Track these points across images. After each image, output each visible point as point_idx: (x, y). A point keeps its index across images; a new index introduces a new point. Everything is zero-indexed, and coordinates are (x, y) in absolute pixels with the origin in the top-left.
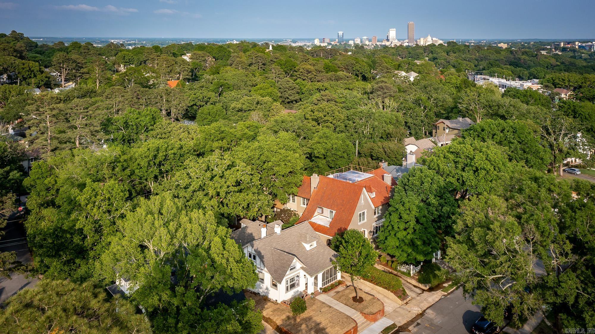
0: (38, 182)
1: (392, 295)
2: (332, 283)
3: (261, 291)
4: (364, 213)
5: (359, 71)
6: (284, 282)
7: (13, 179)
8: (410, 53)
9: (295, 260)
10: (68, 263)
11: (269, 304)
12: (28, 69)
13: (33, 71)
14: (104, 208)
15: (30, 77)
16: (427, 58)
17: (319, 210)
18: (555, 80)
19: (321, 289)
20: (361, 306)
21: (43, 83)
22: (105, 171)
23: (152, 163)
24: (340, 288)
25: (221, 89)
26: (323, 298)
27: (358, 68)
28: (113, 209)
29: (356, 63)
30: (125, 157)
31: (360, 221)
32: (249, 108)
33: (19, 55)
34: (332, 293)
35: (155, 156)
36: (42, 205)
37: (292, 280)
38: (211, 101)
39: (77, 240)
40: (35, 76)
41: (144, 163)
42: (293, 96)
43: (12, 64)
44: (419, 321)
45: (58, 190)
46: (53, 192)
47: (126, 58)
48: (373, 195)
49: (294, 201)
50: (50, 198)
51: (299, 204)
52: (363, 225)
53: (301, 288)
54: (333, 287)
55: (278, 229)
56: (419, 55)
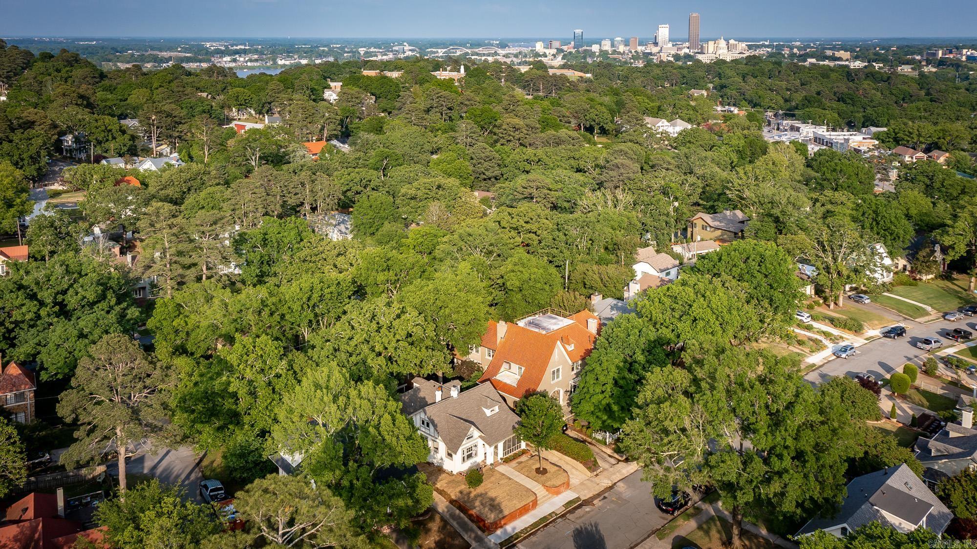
0: (165, 323)
1: (580, 466)
2: (514, 452)
3: (435, 461)
4: (558, 370)
5: (594, 121)
6: (460, 451)
7: (132, 319)
8: (684, 77)
9: (473, 428)
10: (220, 429)
11: (443, 476)
12: (103, 128)
13: (110, 130)
14: (258, 365)
15: (107, 140)
16: (711, 86)
17: (505, 366)
18: (899, 133)
19: (501, 459)
20: (543, 478)
21: (126, 149)
22: (250, 317)
23: (305, 306)
24: (524, 458)
25: (385, 162)
26: (502, 469)
27: (593, 116)
28: (267, 367)
29: (591, 107)
30: (274, 299)
31: (553, 379)
32: (426, 196)
33: (85, 102)
34: (514, 463)
35: (309, 299)
36: (174, 353)
37: (470, 449)
38: (372, 184)
39: (228, 404)
40: (114, 138)
41: (296, 307)
42: (490, 171)
43: (80, 121)
44: (606, 495)
45: (188, 334)
46: (183, 335)
47: (241, 98)
48: (571, 348)
49: (477, 351)
50: (178, 342)
51: (483, 355)
52: (557, 384)
53: (479, 459)
54: (515, 457)
55: (454, 393)
56: (698, 79)
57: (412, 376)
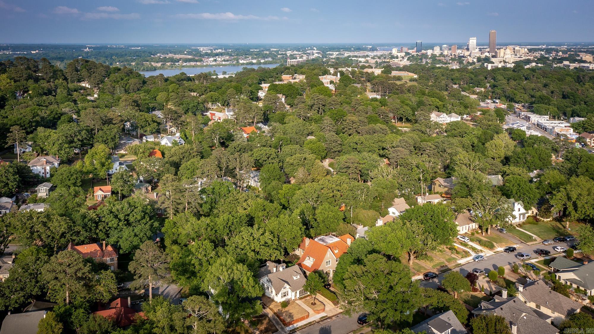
0: (169, 230)
1: (331, 303)
2: (304, 295)
3: (271, 297)
4: (329, 261)
5: (403, 115)
6: (280, 293)
7: (155, 227)
8: (472, 79)
9: (286, 284)
10: (188, 278)
11: (274, 303)
12: (144, 120)
13: (148, 121)
14: (203, 253)
15: (146, 126)
16: (488, 85)
17: (308, 258)
19: (298, 298)
20: (314, 306)
21: (155, 130)
22: (203, 231)
23: (225, 227)
24: (308, 298)
25: (281, 143)
26: (298, 302)
28: (207, 254)
30: (212, 224)
31: (327, 265)
32: (298, 164)
33: (136, 104)
34: (303, 300)
35: (227, 224)
36: (172, 244)
37: (284, 293)
38: (272, 156)
39: (191, 268)
40: (149, 125)
41: (221, 227)
42: (336, 148)
43: (134, 116)
44: (339, 315)
45: (178, 235)
46: (176, 235)
47: (213, 98)
48: (336, 251)
49: (298, 250)
50: (175, 238)
51: (301, 252)
52: (329, 267)
53: (289, 297)
54: (304, 298)
55: (281, 269)
56: (480, 81)
57: (266, 261)
